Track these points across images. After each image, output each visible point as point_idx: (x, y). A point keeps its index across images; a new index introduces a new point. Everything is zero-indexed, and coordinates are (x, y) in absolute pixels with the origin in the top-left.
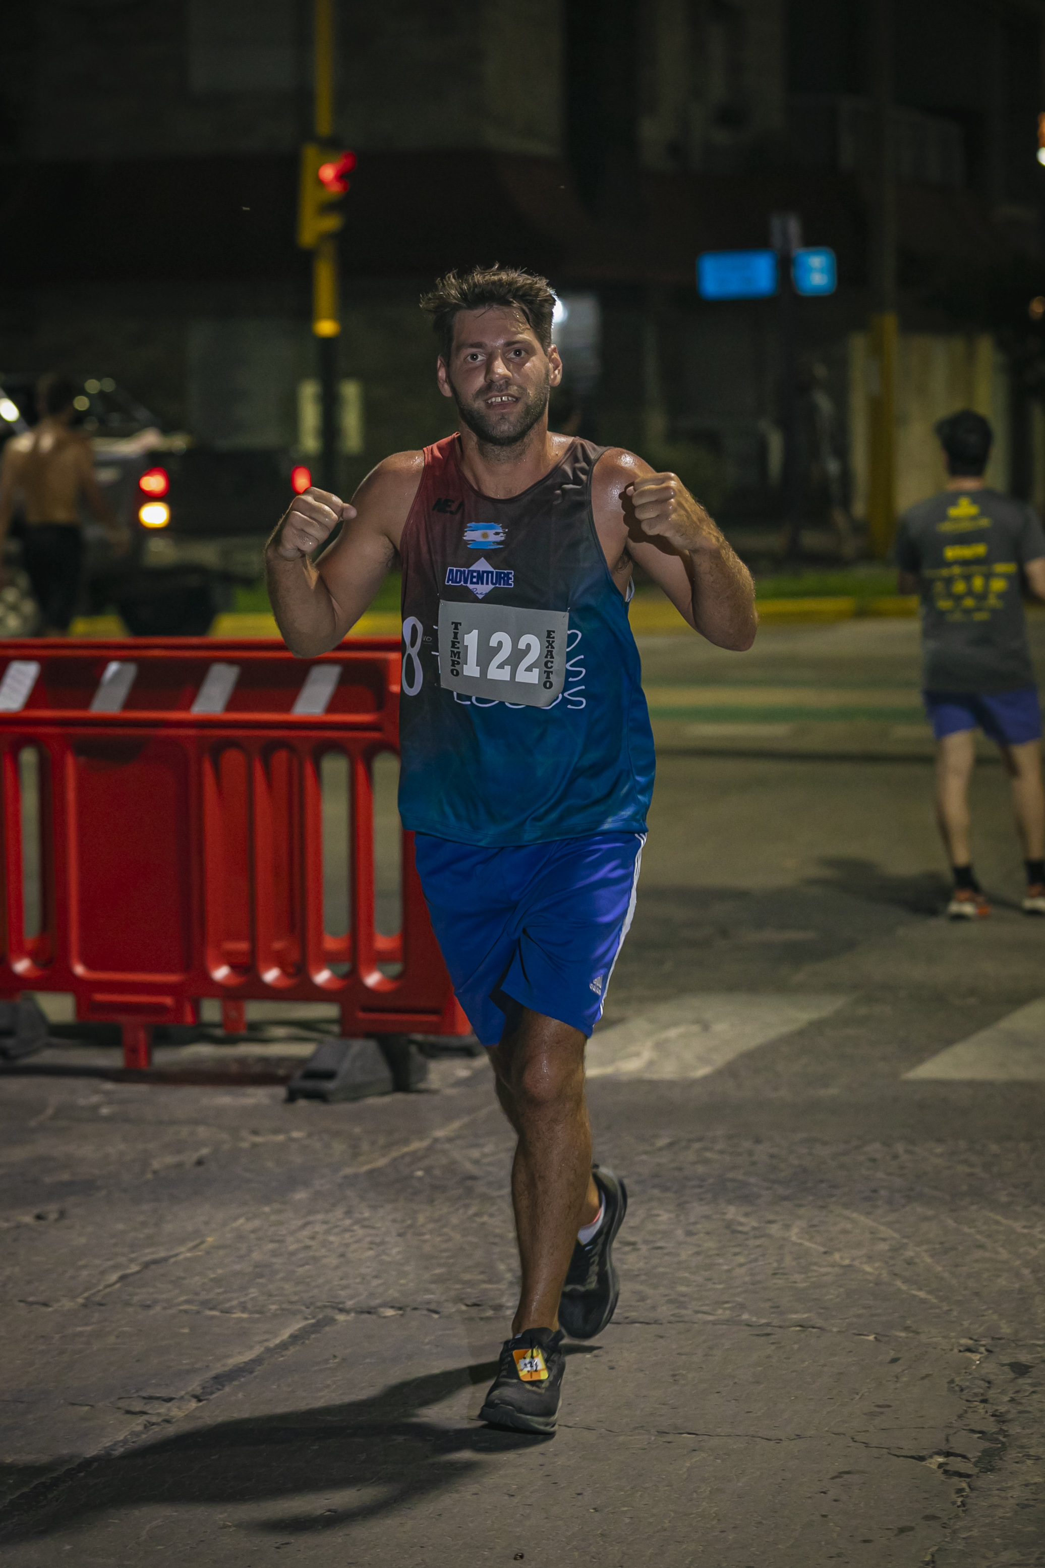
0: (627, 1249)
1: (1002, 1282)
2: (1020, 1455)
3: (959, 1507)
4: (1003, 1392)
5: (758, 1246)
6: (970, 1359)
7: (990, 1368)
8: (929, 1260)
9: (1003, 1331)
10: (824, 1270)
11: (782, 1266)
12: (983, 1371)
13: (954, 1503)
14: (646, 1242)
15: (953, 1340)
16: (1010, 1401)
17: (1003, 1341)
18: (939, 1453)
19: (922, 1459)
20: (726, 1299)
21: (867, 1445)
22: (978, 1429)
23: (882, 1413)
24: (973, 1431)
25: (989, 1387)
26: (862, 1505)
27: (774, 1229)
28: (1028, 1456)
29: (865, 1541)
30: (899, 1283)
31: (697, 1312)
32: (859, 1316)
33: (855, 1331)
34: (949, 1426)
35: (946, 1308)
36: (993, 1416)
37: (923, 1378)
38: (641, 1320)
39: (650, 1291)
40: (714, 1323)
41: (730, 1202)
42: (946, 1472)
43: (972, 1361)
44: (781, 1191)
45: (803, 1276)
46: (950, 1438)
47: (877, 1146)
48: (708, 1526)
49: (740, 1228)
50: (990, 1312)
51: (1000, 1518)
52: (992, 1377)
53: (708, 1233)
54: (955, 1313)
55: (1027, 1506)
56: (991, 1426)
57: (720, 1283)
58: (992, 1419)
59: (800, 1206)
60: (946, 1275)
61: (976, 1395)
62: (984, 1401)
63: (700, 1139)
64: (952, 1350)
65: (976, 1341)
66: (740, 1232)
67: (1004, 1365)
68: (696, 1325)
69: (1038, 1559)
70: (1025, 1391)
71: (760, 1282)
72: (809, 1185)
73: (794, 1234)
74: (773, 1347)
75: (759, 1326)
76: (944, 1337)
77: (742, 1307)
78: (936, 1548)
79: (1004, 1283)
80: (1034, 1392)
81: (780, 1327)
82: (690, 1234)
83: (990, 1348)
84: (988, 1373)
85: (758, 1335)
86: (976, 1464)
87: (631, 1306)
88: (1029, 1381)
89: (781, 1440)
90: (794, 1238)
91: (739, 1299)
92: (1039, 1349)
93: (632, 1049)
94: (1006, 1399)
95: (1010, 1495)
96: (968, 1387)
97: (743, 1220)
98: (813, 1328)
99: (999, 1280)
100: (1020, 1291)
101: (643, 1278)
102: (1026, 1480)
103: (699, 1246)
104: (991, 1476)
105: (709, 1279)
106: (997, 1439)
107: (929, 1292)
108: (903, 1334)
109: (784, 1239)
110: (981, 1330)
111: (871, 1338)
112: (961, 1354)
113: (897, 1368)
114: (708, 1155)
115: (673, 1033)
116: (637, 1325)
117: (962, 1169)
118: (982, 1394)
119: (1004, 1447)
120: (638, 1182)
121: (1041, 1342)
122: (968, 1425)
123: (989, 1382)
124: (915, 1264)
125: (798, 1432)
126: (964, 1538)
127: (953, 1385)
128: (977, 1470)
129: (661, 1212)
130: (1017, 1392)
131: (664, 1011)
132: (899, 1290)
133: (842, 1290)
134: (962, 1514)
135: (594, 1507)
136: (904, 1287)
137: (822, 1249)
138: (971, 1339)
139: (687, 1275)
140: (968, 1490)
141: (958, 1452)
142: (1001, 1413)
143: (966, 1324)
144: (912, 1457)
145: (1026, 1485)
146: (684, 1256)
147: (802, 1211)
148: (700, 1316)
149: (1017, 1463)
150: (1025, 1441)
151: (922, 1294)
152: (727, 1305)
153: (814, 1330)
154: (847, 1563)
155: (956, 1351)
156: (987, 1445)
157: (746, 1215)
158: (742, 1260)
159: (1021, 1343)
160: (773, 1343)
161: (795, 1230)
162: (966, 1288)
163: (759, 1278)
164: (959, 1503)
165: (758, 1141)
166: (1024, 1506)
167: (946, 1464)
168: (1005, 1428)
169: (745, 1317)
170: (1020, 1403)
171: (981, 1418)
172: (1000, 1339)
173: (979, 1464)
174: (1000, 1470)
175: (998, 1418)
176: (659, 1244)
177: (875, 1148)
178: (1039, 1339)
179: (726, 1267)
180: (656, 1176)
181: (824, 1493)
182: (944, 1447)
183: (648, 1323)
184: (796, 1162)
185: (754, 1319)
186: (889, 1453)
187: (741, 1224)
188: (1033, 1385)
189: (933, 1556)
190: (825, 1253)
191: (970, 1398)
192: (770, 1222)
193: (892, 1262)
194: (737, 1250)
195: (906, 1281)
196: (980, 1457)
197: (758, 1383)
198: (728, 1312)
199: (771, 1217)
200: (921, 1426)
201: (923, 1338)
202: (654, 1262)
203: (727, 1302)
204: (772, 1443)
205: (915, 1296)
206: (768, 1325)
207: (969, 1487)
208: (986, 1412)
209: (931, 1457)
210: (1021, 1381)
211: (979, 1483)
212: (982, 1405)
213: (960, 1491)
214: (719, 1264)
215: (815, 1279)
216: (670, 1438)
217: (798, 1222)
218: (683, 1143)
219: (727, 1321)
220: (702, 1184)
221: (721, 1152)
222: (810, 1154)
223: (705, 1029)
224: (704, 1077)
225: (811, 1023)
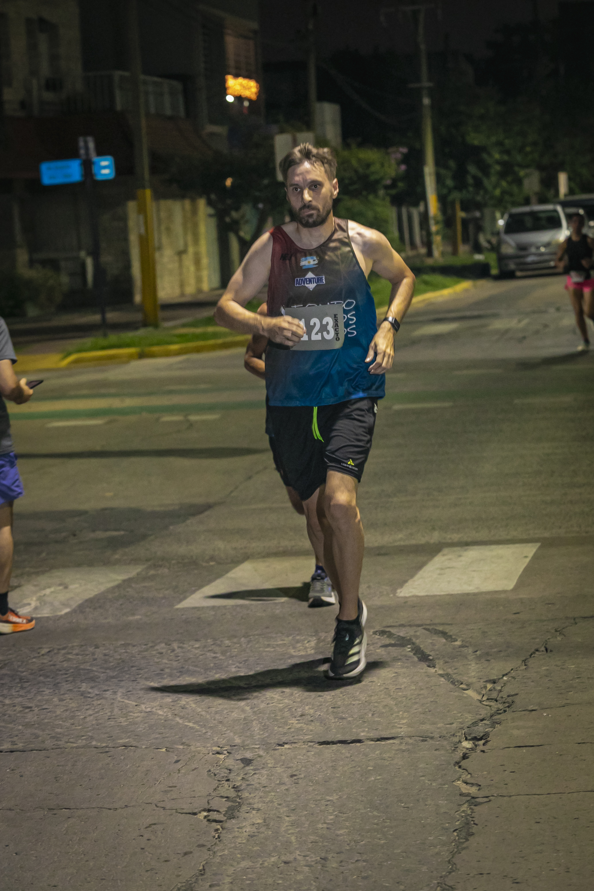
0: (27, 710)
1: (234, 715)
2: (249, 808)
3: (216, 839)
4: (238, 775)
5: (100, 704)
6: (218, 758)
7: (230, 762)
8: (194, 706)
9: (236, 741)
10: (136, 715)
11: (113, 714)
12: (226, 764)
13: (214, 837)
14: (37, 706)
15: (209, 748)
16: (242, 779)
17: (236, 747)
18: (204, 810)
19: (195, 814)
20: (83, 734)
21: (164, 808)
22: (226, 795)
23: (171, 790)
24: (222, 797)
25: (230, 773)
26: (163, 841)
27: (108, 694)
28: (253, 809)
29: (166, 861)
30: (178, 719)
31: (67, 742)
32: (156, 738)
33: (154, 747)
34: (209, 795)
35: (204, 731)
36: (233, 788)
37: (193, 770)
38: (36, 749)
39: (40, 733)
40: (77, 748)
41: (82, 681)
42: (209, 820)
43: (219, 760)
44: (110, 673)
45: (124, 719)
46: (209, 801)
47: (163, 645)
48: (79, 858)
49: (89, 695)
50: (229, 731)
51: (239, 843)
52: (231, 767)
53: (71, 699)
54: (209, 734)
55: (254, 836)
56: (232, 794)
57: (79, 726)
58: (233, 790)
59: (122, 681)
60: (203, 713)
61: (223, 777)
62: (228, 780)
63: (64, 648)
64: (209, 754)
65: (221, 748)
66: (89, 697)
67: (238, 760)
68: (66, 750)
69: (261, 864)
70: (250, 773)
71: (101, 724)
72: (126, 669)
73: (119, 697)
74: (110, 759)
75: (102, 747)
76: (204, 747)
77: (92, 738)
78: (205, 862)
79: (236, 715)
80: (254, 774)
81: (113, 747)
82: (61, 700)
83: (229, 751)
84: (229, 765)
85: (101, 753)
86: (224, 815)
87: (30, 742)
88: (252, 768)
89: (116, 809)
90: (119, 699)
91: (90, 734)
92: (257, 750)
93: (25, 601)
94: (240, 778)
95: (244, 830)
96: (218, 773)
97: (90, 690)
98: (132, 747)
99: (233, 714)
100: (245, 719)
101: (37, 725)
102: (253, 822)
103: (67, 706)
104: (234, 821)
105: (73, 724)
106: (236, 801)
107: (194, 723)
108: (181, 747)
109: (113, 699)
110: (224, 742)
111: (164, 750)
112: (214, 755)
113: (179, 765)
114: (70, 656)
115: (48, 591)
116: (34, 751)
117: (210, 655)
118: (226, 777)
119: (240, 805)
120: (31, 674)
121: (258, 746)
122: (219, 794)
123: (230, 770)
124: (186, 708)
125: (126, 804)
126: (220, 856)
127: (210, 773)
128: (225, 818)
129: (45, 689)
130: (246, 774)
131: (43, 580)
132: (178, 723)
133: (146, 725)
134: (218, 842)
135: (15, 852)
136: (181, 721)
137: (135, 704)
138: (219, 747)
139: (61, 723)
140: (221, 829)
141: (215, 809)
142: (237, 786)
143: (216, 739)
144: (190, 813)
145: (253, 825)
146: (58, 712)
147: (122, 684)
148: (69, 744)
149: (247, 813)
150: (251, 801)
151: (191, 725)
152: (83, 738)
153: (132, 748)
154: (156, 873)
155: (211, 754)
156: (230, 804)
157: (92, 688)
159: (247, 747)
160: (109, 757)
161: (119, 694)
162: (214, 720)
163: (100, 721)
164: (216, 837)
165: (97, 647)
166: (252, 836)
167: (209, 816)
168: (240, 794)
169: (94, 743)
170: (248, 780)
171: (226, 790)
172: (235, 746)
173: (226, 815)
174: (238, 817)
175: (236, 789)
176: (44, 707)
177: (161, 647)
178: (256, 745)
179: (82, 717)
180: (41, 670)
181: (142, 836)
182: (207, 807)
183: (40, 750)
184: (119, 657)
185: (99, 744)
186: (177, 812)
187: (89, 693)
188: (254, 770)
189: (203, 866)
190: (136, 705)
191: (220, 779)
192: (105, 691)
193: (173, 708)
195: (181, 718)
196: (226, 811)
197: (103, 779)
198: (84, 741)
199: (106, 688)
200: (193, 796)
201: (193, 748)
202: (42, 717)
203: (83, 736)
204: (112, 811)
205: (187, 726)
206: (106, 747)
207: (222, 828)
208: (229, 786)
209: (200, 812)
210: (247, 768)
211: (228, 825)
212: (227, 783)
213: (217, 830)
214: (78, 716)
215: (131, 720)
216: (55, 812)
217: (121, 690)
218: (55, 651)
219: (84, 746)
220: (68, 672)
221: (77, 654)
222: (126, 652)
223: (66, 587)
224: (66, 614)
225: (124, 581)
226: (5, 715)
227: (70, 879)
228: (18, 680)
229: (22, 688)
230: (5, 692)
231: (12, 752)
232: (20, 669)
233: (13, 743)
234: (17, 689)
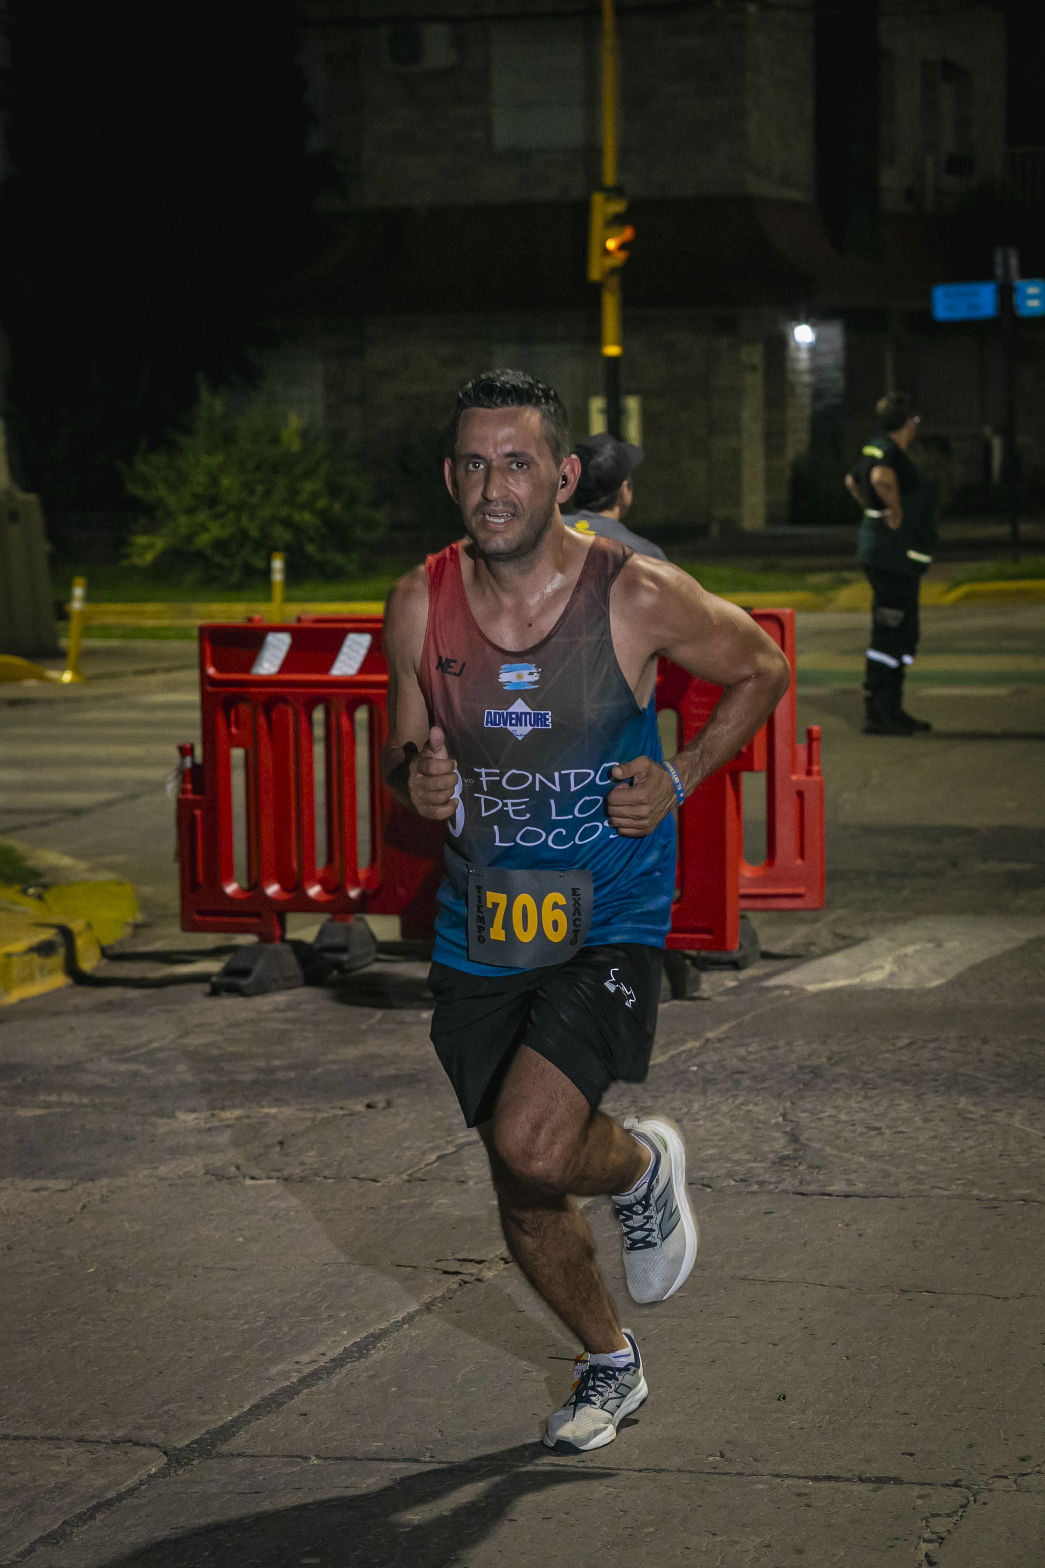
0: (873, 1133)
5: (986, 1132)
10: (1042, 1152)
11: (1007, 1148)
14: (888, 1127)
20: (959, 1177)
27: (1000, 1117)
31: (934, 1188)
38: (886, 1194)
39: (894, 1170)
40: (949, 1197)
41: (960, 1094)
44: (1005, 1084)
45: (1025, 1157)
48: (946, 1372)
49: (970, 1116)
53: (942, 1120)
57: (953, 1163)
59: (1023, 1097)
63: (935, 1040)
66: (971, 1119)
68: (933, 1199)
71: (988, 1162)
72: (1030, 1079)
73: (1017, 1121)
74: (1000, 1218)
75: (988, 1200)
77: (973, 1184)
81: (1006, 1201)
82: (926, 1121)
85: (987, 1208)
87: (876, 1182)
89: (1007, 1298)
90: (1017, 1125)
91: (970, 1177)
93: (875, 963)
97: (972, 1109)
98: (1034, 1201)
101: (887, 1158)
103: (936, 1131)
105: (943, 1160)
109: (1008, 1125)
114: (942, 1053)
115: (910, 949)
116: (882, 1198)
120: (882, 1076)
125: (1022, 1292)
129: (902, 1102)
131: (903, 931)
135: (846, 1355)
137: (1042, 1134)
139: (925, 1156)
146: (921, 1140)
147: (1024, 1102)
148: (936, 1191)
152: (959, 1182)
153: (1035, 1204)
157: (975, 1104)
158: (971, 1143)
160: (1000, 1215)
161: (1018, 1118)
163: (987, 1158)
165: (985, 1041)
169: (975, 1192)
176: (900, 1130)
179: (958, 1149)
180: (896, 1071)
183: (891, 1197)
184: (1019, 1060)
185: (984, 1194)
187: (971, 1112)
192: (996, 1111)
194: (968, 1135)
197: (987, 1248)
198: (960, 1188)
199: (997, 1106)
202: (897, 1144)
203: (960, 1179)
204: (1000, 1300)
206: (995, 1199)
214: (953, 1147)
215: (1035, 1160)
216: (910, 1296)
217: (1020, 1111)
218: (920, 1044)
219: (960, 1195)
220: (937, 1078)
221: (953, 1051)
222: (1031, 1053)
223: (939, 946)
224: (938, 987)
225: (1030, 941)
226: (838, 1138)
227: (930, 1405)
228: (860, 1085)
229: (866, 1097)
230: (840, 1102)
231: (847, 1196)
232: (865, 1068)
233: (850, 1183)
234: (859, 1099)
